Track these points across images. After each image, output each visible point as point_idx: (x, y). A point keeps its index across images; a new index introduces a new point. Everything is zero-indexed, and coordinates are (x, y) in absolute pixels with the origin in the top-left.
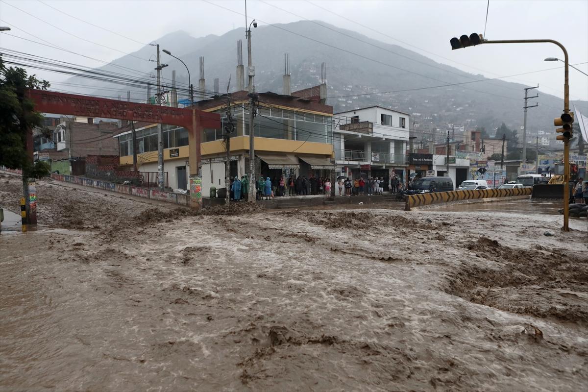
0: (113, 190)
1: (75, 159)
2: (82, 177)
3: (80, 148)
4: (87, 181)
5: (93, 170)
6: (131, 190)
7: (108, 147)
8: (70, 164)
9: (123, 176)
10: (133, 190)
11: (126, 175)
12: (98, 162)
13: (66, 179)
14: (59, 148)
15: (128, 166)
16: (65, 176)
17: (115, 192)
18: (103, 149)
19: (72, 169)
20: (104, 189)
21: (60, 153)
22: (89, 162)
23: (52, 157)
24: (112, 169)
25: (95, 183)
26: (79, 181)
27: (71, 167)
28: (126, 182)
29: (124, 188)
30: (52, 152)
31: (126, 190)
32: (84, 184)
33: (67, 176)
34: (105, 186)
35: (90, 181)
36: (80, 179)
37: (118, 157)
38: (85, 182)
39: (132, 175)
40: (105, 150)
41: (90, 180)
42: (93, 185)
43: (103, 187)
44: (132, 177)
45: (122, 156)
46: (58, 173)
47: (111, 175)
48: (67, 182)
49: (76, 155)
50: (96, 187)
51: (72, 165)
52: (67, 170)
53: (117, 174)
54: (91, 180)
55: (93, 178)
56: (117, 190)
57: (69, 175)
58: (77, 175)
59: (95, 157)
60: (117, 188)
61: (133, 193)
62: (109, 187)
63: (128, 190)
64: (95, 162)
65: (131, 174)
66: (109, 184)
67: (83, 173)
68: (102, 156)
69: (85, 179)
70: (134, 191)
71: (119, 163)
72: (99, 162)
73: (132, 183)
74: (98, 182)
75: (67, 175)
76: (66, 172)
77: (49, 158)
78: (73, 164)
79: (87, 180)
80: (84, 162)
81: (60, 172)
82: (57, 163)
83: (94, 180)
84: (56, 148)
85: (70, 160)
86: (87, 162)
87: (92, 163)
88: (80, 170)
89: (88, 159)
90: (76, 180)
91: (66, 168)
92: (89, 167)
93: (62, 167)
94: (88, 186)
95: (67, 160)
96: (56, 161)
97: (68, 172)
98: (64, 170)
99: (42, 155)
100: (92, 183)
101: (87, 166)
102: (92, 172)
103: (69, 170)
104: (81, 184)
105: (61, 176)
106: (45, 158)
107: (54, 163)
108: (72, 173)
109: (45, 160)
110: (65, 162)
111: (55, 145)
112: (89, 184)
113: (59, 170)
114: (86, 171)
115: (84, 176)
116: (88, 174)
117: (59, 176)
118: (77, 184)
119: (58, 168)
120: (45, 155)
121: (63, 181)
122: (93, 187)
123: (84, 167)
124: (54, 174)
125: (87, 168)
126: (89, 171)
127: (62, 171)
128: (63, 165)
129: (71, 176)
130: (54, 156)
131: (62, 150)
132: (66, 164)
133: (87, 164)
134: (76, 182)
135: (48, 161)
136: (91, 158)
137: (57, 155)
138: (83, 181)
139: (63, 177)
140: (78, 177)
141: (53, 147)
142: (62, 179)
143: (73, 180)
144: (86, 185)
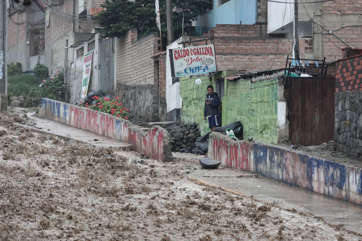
3: (353, 20)
4: (326, 170)
8: (280, 91)
13: (258, 160)
14: (275, 23)
16: (256, 147)
19: (289, 117)
21: (271, 45)
22: (347, 84)
25: (353, 182)
26: (298, 170)
27: (282, 107)
30: (239, 40)
32: (315, 185)
33: (265, 148)
35: (338, 173)
36: (303, 159)
38: (319, 177)
41: (335, 166)
42: (348, 190)
46: (239, 135)
48: (258, 174)
49: (332, 50)
50: (358, 198)
51: (289, 99)
52: (268, 117)
54: (342, 169)
57: (274, 142)
58: (303, 143)
67: (326, 133)
69: (319, 163)
75: (267, 143)
76: (265, 127)
78: (293, 91)
79: (329, 164)
80: (332, 84)
81: (246, 128)
82: (238, 87)
83: (353, 169)
84: (261, 20)
85: (282, 73)
86: (342, 84)
87: (356, 86)
88: (317, 119)
89: (344, 70)
90: (290, 169)
91: (265, 113)
92: (347, 106)
93: (254, 106)
94: (328, 196)
95: (272, 76)
96: (236, 80)
97: (272, 127)
98: (261, 121)
99: (186, 53)
100: (344, 181)
101: (340, 103)
102: (356, 129)
103: (275, 120)
104: (305, 184)
105: (242, 148)
106: (198, 68)
107: (231, 86)
108: (288, 133)
109: (198, 76)
110: (266, 83)
111: (258, 7)
112: (332, 185)
113: (243, 119)
114: (336, 125)
115: (327, 148)
116: (341, 138)
117: (236, 147)
118: (293, 184)
119: (240, 113)
120: (198, 53)
121: (247, 170)
122: (346, 201)
123: (333, 105)
124: (221, 135)
125: (340, 109)
126: (347, 122)
127: (252, 125)
128: (259, 99)
129: (278, 150)
130: (246, 59)
131: (282, 29)
132: (268, 94)
133: (341, 90)
134: (291, 176)
135: (211, 79)
136: (355, 64)
137: (257, 55)
138: (312, 173)
139: (247, 150)
140: (298, 152)
141: (250, 19)
142: (243, 160)
143: (279, 166)
144: (322, 191)
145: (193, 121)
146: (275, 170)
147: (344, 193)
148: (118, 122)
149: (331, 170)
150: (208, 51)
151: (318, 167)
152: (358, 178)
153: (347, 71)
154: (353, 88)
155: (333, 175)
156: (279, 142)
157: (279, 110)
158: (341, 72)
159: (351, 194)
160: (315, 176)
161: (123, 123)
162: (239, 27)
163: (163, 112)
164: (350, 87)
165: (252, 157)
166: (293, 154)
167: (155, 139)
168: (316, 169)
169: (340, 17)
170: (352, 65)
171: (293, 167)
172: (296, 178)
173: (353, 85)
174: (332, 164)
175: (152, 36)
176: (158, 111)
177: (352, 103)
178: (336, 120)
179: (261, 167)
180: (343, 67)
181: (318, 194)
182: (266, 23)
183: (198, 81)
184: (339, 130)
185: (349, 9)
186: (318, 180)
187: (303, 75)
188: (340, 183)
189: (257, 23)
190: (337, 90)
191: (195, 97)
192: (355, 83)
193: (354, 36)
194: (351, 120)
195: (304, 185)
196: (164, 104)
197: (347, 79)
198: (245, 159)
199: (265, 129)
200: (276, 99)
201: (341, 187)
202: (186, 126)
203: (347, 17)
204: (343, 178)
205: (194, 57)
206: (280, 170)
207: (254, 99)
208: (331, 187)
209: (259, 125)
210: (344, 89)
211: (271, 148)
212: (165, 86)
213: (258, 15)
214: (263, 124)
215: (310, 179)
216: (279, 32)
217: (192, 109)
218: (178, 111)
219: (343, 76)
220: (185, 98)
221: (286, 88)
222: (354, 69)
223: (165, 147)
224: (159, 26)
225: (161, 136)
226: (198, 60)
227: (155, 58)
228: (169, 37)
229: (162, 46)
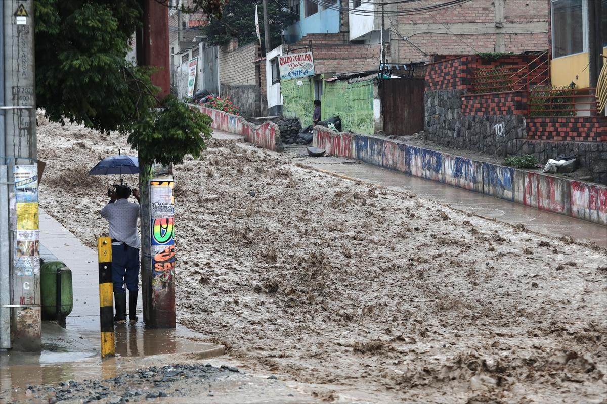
0: (508, 194)
1: (393, 71)
2: (409, 141)
4: (423, 157)
5: (450, 116)
6: (567, 197)
7: (529, 19)
8: (375, 90)
9: (550, 137)
10: (576, 194)
11: (558, 135)
12: (464, 81)
13: (359, 149)
14: (354, 34)
15: (573, 95)
16: (357, 138)
17: (512, 201)
18: (508, 28)
19: (383, 112)
20: (475, 191)
21: (355, 50)
22: (436, 84)
23: (324, 68)
24: (509, 112)
25: (448, 167)
26: (397, 157)
27: (377, 104)
28: (552, 161)
29: (543, 187)
30: (330, 47)
31: (550, 196)
32: (413, 170)
33: (365, 139)
34: (480, 178)
35: (434, 159)
36: (402, 148)
37: (544, 59)
38: (416, 163)
39: (579, 135)
40: (518, 28)
41: (432, 153)
42: (444, 174)
43: (475, 181)
44: (579, 141)
45: (558, 55)
46: (339, 127)
47: (507, 132)
48: (360, 160)
50: (453, 181)
51: (382, 97)
52: (365, 112)
53: (529, 130)
54: (438, 156)
55: (449, 145)
56: (519, 196)
57: (370, 132)
58: (396, 134)
60: (520, 188)
61: (575, 208)
62: (491, 180)
63: (558, 196)
64: (454, 85)
65: (575, 129)
66: (493, 168)
67: (417, 126)
68: (486, 59)
69: (416, 151)
70: (580, 199)
71: (548, 82)
72: (470, 81)
73: (577, 165)
74: (457, 160)
75: (365, 134)
77: (311, 71)
78: (386, 90)
79: (425, 152)
80: (421, 83)
81: (344, 121)
82: (336, 87)
83: (448, 156)
84: (344, 29)
85: (376, 75)
86: (431, 84)
87: (444, 86)
88: (406, 113)
89: (433, 72)
90: (390, 156)
91: (362, 109)
92: (436, 102)
93: (351, 103)
94: (425, 178)
95: (367, 78)
96: (333, 82)
97: (368, 121)
98: (358, 116)
99: (290, 59)
100: (440, 166)
101: (430, 100)
102: (444, 122)
103: (372, 115)
104: (404, 168)
105: (345, 139)
106: (300, 72)
107: (328, 87)
108: (382, 125)
109: (299, 79)
110: (361, 84)
111: (341, 19)
112: (429, 169)
113: (341, 114)
114: (426, 119)
115: (420, 138)
116: (431, 129)
117: (339, 138)
118: (393, 169)
119: (338, 109)
120: (299, 59)
121: (350, 157)
122: (443, 182)
123: (422, 101)
124: (324, 128)
125: (430, 105)
126: (437, 116)
127: (350, 119)
128: (356, 98)
129: (377, 140)
130: (335, 62)
131: (363, 36)
132: (365, 93)
133: (430, 89)
134: (391, 162)
135: (310, 81)
136: (443, 67)
137: (344, 59)
138: (410, 159)
139: (349, 140)
140: (396, 142)
141: (335, 29)
142: (346, 149)
143: (379, 153)
144: (420, 174)
145: (294, 116)
146: (376, 157)
147: (440, 176)
148: (232, 118)
149: (428, 157)
150: (308, 57)
151: (416, 154)
152: (453, 164)
153: (435, 73)
154: (441, 88)
155: (429, 161)
156: (375, 133)
157: (374, 106)
158: (430, 74)
159: (447, 177)
160: (413, 162)
161: (236, 119)
162: (326, 36)
163: (264, 108)
164: (438, 87)
165: (354, 146)
166: (392, 144)
167: (267, 132)
168: (413, 156)
169: (412, 26)
170: (440, 68)
171: (392, 154)
172: (395, 163)
173: (441, 86)
174: (429, 152)
175: (253, 44)
176: (260, 107)
177: (440, 100)
178: (426, 114)
179: (362, 154)
180: (431, 70)
181: (416, 177)
182: (348, 32)
183: (300, 83)
184: (429, 122)
185: (420, 19)
186: (416, 165)
187: (393, 77)
188: (437, 167)
189: (341, 32)
190: (426, 89)
191: (295, 96)
192: (443, 83)
193: (425, 42)
194: (439, 114)
195: (403, 170)
196: (265, 102)
197: (435, 80)
198: (347, 148)
199: (361, 122)
200: (372, 97)
201: (437, 171)
202: (289, 120)
203: (418, 26)
204: (439, 164)
205: (296, 62)
206: (380, 158)
207: (351, 97)
208: (428, 171)
209: (356, 119)
210: (433, 88)
211: (371, 138)
212: (266, 86)
213: (342, 25)
214: (360, 117)
215: (408, 164)
216: (360, 39)
217: (293, 105)
218: (279, 108)
219: (431, 78)
220: (286, 97)
221: (379, 88)
222: (441, 72)
223: (277, 139)
224: (259, 37)
225: (273, 129)
226: (299, 65)
227: (256, 63)
228: (267, 45)
229: (262, 53)
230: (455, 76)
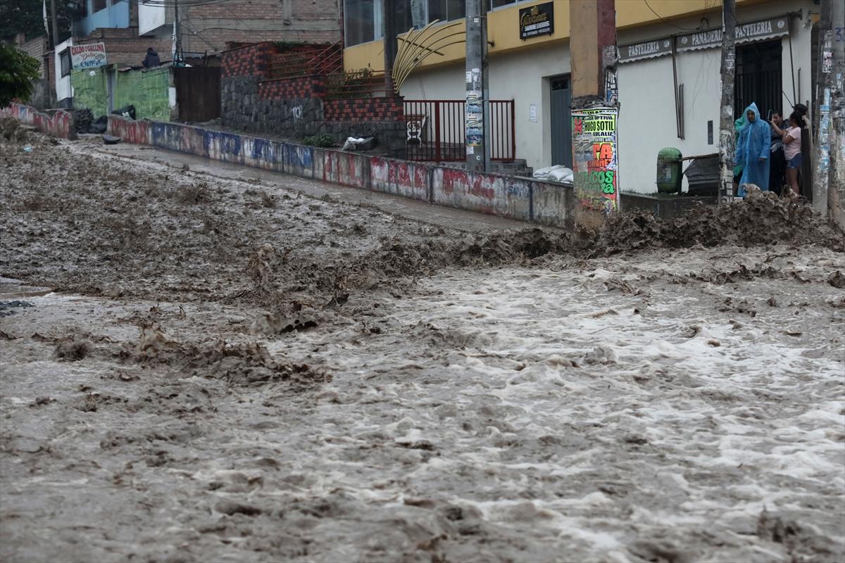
0: (308, 172)
1: (188, 60)
2: (207, 127)
3: (213, 23)
4: (222, 141)
5: (247, 102)
6: (367, 172)
7: (316, 17)
8: (171, 79)
9: (348, 117)
10: (376, 169)
11: (356, 116)
12: (261, 67)
13: (155, 135)
14: (145, 27)
15: (367, 80)
16: (153, 124)
17: (312, 178)
18: (296, 25)
19: (178, 100)
20: (275, 171)
21: (144, 42)
22: (232, 71)
23: (118, 59)
24: (307, 95)
25: (248, 148)
26: (196, 142)
27: (172, 92)
28: (351, 139)
29: (343, 164)
30: (120, 40)
31: (350, 172)
32: (212, 153)
33: (162, 125)
34: (279, 158)
35: (233, 142)
36: (199, 132)
37: (338, 50)
38: (215, 146)
39: (376, 115)
40: (305, 25)
41: (230, 137)
42: (243, 156)
43: (275, 161)
44: (375, 120)
45: (350, 45)
46: (133, 116)
47: (305, 115)
48: (157, 146)
49: (197, 48)
50: (253, 162)
51: (178, 85)
52: (160, 101)
53: (326, 112)
55: (246, 129)
56: (320, 174)
57: (167, 119)
58: (191, 121)
59: (253, 50)
60: (322, 162)
61: (375, 183)
62: (291, 160)
63: (357, 172)
64: (251, 71)
65: (372, 110)
66: (294, 148)
67: (214, 112)
68: (282, 48)
69: (215, 135)
70: (380, 173)
71: (341, 69)
72: (267, 68)
73: (375, 143)
74: (257, 142)
75: (162, 121)
76: (157, 109)
77: (104, 61)
78: (181, 77)
79: (224, 135)
80: (217, 72)
81: (138, 110)
82: (129, 76)
83: (247, 138)
84: (134, 24)
85: (171, 64)
86: (228, 71)
87: (241, 72)
88: (201, 101)
89: (229, 59)
90: (187, 141)
91: (157, 97)
92: (233, 88)
93: (146, 92)
94: (224, 161)
95: (162, 66)
96: (127, 71)
97: (164, 108)
98: (153, 104)
99: (82, 50)
100: (239, 148)
101: (226, 87)
102: (241, 107)
103: (167, 103)
104: (202, 152)
105: (141, 126)
106: (92, 62)
107: (122, 77)
108: (177, 113)
109: (91, 69)
110: (157, 72)
111: (130, 14)
112: (227, 152)
113: (136, 103)
114: (223, 105)
115: (216, 123)
116: (228, 115)
117: (134, 125)
118: (191, 153)
119: (132, 98)
120: (91, 49)
121: (146, 143)
122: (242, 164)
123: (218, 89)
124: (119, 117)
125: (226, 91)
126: (233, 102)
127: (144, 108)
128: (150, 86)
129: (175, 126)
130: (126, 55)
131: (153, 31)
132: (159, 82)
133: (226, 75)
134: (188, 147)
135: (102, 71)
136: (239, 54)
137: (135, 52)
138: (209, 143)
139: (145, 128)
140: (193, 127)
141: (124, 23)
142: (142, 136)
143: (176, 139)
144: (218, 157)
145: (85, 107)
146: (173, 143)
147: (239, 158)
148: (22, 109)
149: (226, 140)
150: (100, 48)
151: (214, 138)
152: (252, 145)
153: (232, 60)
154: (238, 74)
155: (228, 144)
156: (171, 121)
157: (170, 94)
158: (226, 61)
159: (246, 159)
160: (211, 146)
161: (27, 110)
162: (115, 30)
163: (54, 101)
164: (235, 74)
165: (150, 133)
166: (190, 129)
167: (61, 121)
168: (212, 140)
169: (202, 21)
170: (236, 55)
171: (190, 139)
172: (193, 148)
173: (238, 72)
174: (227, 135)
175: (41, 38)
176: (49, 101)
177: (237, 87)
178: (223, 100)
179: (159, 140)
180: (228, 57)
181: (215, 159)
182: (137, 27)
183: (92, 73)
184: (226, 108)
185: (210, 14)
186: (215, 149)
187: (187, 66)
188: (236, 150)
189: (130, 27)
190: (223, 76)
191: (87, 86)
192: (239, 69)
193: (215, 37)
194: (236, 100)
195: (201, 154)
196: (55, 95)
197: (232, 67)
198: (143, 135)
199: (156, 111)
200: (167, 85)
201: (236, 153)
202: (80, 111)
203: (208, 21)
204: (238, 146)
205: (88, 53)
206: (177, 143)
207: (145, 86)
208: (226, 155)
209: (151, 107)
210: (229, 75)
211: (167, 124)
212: (55, 79)
213: (131, 20)
214: (156, 106)
215: (207, 148)
216: (152, 34)
217: (85, 97)
218: (69, 100)
219: (228, 65)
220: (76, 89)
221: (175, 76)
222: (238, 58)
223: (70, 127)
224: (47, 30)
225: (66, 118)
226: (91, 55)
227: (44, 56)
228: (55, 38)
229: (51, 47)
230: (252, 62)
